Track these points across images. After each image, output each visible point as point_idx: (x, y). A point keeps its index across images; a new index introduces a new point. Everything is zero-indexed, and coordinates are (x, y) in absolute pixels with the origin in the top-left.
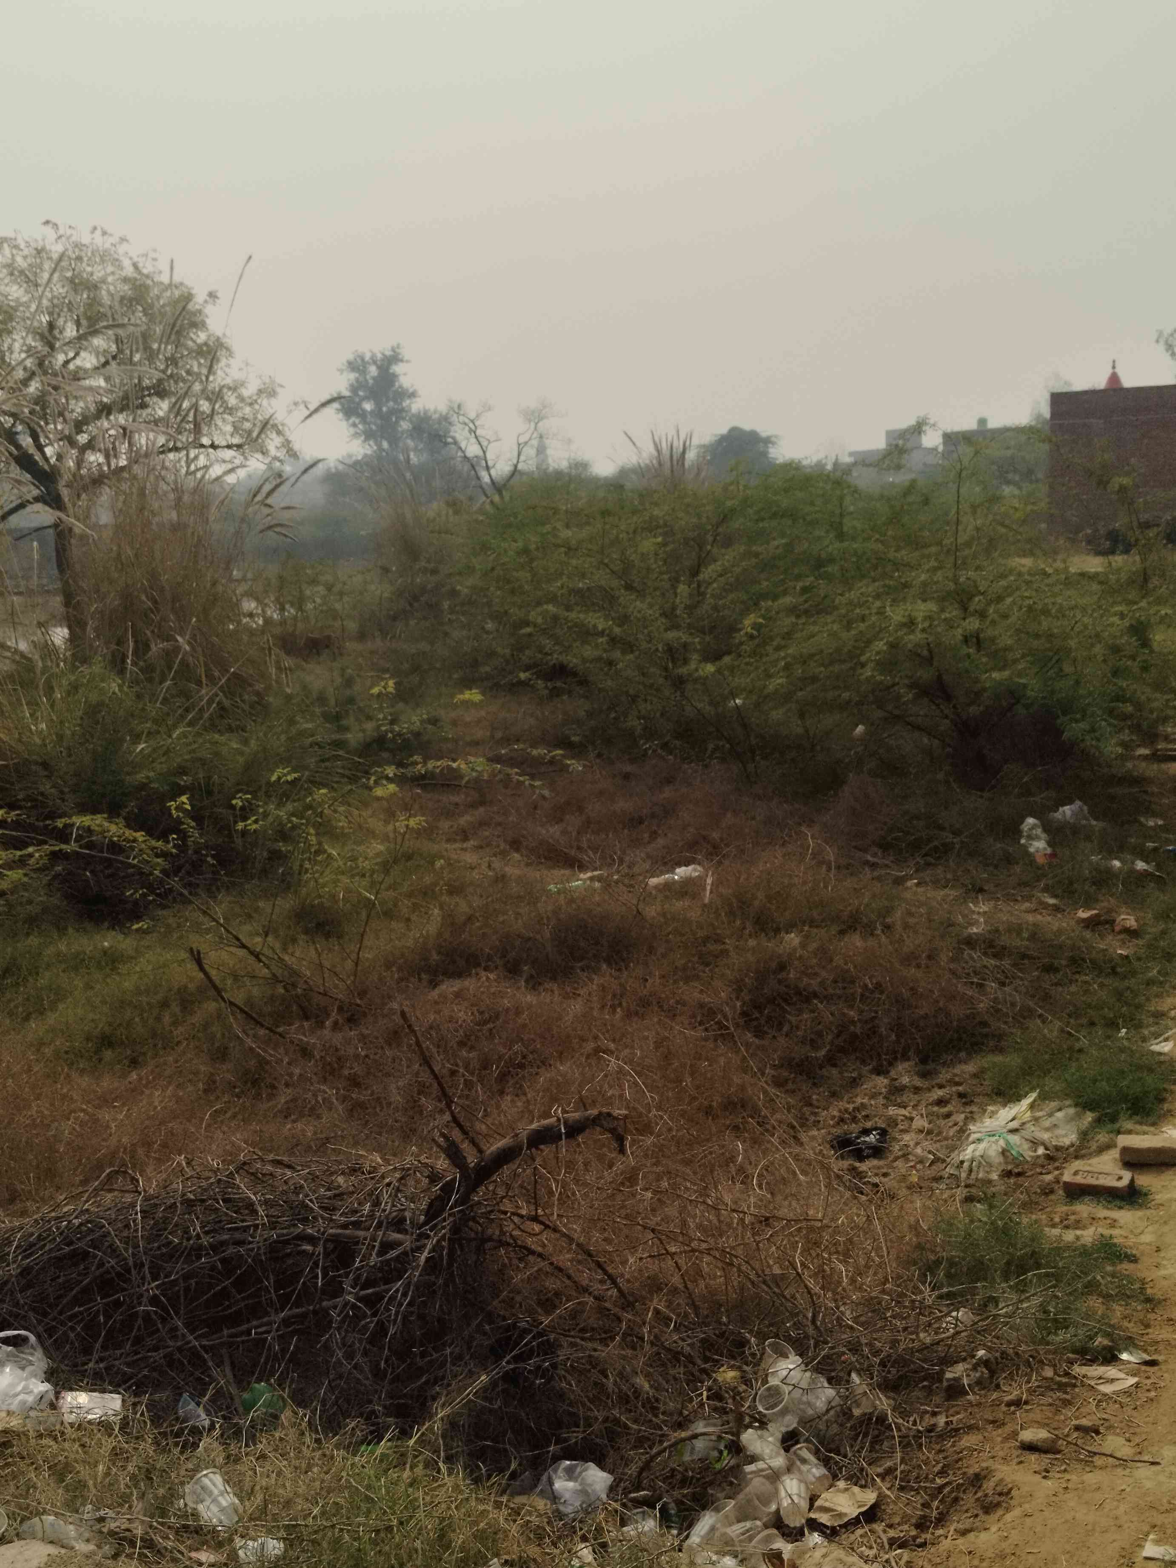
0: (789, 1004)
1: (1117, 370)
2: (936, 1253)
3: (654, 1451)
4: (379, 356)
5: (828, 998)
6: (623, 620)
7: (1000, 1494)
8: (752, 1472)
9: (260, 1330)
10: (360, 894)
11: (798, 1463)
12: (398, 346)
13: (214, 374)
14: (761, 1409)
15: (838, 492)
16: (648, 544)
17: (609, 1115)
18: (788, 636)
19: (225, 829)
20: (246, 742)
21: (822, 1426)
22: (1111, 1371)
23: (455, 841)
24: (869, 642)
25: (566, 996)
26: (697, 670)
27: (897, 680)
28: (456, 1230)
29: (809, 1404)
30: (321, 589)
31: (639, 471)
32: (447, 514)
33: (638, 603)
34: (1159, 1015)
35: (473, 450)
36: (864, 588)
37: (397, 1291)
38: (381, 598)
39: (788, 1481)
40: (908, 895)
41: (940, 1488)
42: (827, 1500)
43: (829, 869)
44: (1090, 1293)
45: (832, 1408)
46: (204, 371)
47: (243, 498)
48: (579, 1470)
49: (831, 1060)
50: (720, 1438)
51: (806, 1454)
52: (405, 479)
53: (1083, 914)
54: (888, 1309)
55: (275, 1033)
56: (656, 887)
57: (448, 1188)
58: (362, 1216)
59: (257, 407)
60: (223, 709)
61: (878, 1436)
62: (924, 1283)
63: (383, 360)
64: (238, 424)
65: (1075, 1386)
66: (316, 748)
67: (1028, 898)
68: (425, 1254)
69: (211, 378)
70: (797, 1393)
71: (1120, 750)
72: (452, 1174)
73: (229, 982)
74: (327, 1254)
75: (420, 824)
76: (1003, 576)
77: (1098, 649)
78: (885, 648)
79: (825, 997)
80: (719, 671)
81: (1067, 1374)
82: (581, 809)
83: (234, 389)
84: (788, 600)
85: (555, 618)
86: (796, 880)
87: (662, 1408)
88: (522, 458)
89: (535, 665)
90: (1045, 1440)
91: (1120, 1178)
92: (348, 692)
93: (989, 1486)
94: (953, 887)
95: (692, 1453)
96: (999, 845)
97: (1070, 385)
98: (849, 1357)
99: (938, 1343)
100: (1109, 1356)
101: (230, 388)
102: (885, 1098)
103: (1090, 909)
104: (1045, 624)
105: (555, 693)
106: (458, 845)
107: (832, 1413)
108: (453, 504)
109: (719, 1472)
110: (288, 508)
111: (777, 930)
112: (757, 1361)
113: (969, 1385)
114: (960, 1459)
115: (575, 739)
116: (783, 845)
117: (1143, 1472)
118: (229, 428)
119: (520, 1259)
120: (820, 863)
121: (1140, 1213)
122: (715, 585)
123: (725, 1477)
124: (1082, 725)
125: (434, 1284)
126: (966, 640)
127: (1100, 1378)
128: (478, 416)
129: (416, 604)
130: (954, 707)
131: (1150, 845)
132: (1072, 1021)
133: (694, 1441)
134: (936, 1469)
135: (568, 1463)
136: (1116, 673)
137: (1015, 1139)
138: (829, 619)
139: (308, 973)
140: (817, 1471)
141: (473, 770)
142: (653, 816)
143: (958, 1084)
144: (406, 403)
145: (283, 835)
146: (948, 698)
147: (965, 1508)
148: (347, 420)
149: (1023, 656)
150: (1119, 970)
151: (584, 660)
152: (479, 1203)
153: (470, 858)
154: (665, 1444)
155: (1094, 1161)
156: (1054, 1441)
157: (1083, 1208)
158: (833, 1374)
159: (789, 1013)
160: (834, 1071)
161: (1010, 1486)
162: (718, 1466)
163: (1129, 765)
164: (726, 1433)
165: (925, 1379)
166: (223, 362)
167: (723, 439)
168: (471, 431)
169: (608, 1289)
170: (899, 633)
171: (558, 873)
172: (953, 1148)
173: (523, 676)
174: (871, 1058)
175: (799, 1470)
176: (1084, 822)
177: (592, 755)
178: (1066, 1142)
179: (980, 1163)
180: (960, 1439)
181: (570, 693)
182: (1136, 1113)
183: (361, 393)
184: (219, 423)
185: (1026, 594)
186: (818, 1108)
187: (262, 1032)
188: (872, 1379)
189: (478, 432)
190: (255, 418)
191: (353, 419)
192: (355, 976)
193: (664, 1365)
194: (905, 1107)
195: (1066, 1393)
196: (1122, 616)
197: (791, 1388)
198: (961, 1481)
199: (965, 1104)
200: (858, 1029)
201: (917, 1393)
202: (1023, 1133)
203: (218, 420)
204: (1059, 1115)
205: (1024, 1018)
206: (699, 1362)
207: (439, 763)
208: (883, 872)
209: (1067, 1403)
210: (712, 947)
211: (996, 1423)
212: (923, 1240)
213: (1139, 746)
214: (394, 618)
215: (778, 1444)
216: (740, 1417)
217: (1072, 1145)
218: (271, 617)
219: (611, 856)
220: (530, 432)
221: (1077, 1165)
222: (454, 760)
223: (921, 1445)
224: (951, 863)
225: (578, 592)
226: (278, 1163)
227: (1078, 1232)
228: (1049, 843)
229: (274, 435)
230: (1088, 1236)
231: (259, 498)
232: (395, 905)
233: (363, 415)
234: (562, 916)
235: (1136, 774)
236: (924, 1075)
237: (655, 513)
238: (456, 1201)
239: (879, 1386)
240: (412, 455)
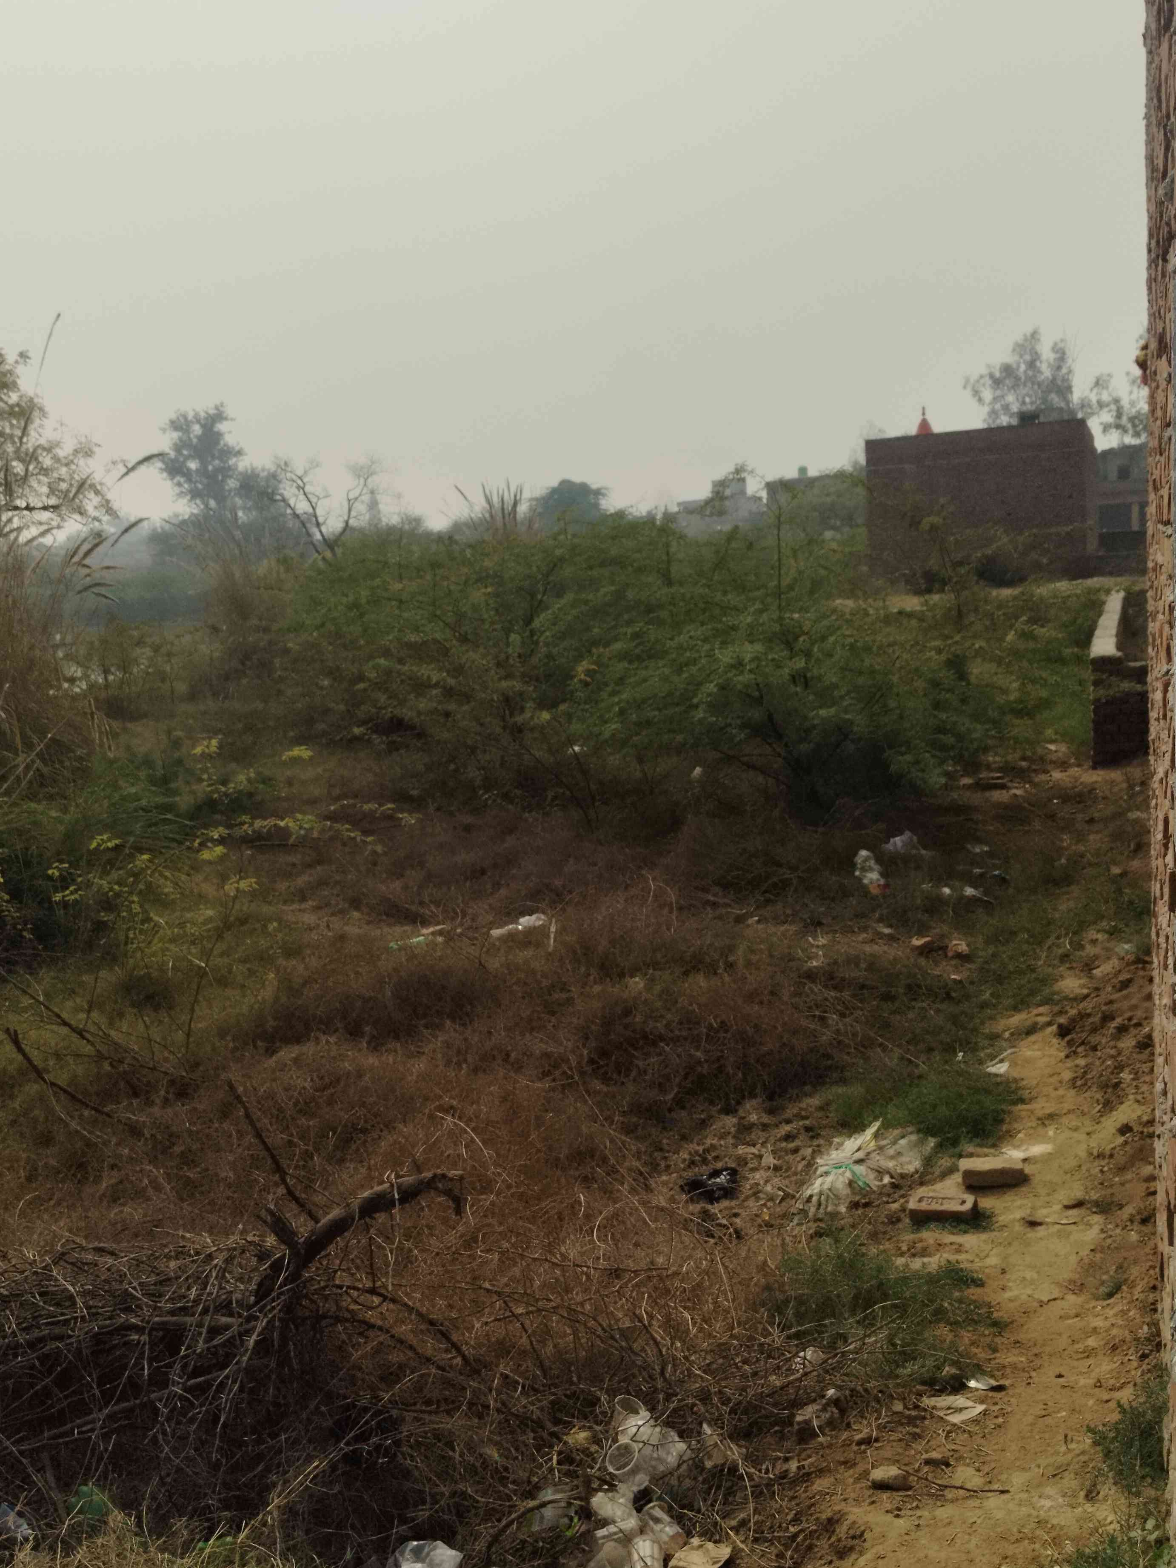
0: (636, 1049)
1: (927, 417)
2: (784, 1292)
3: (504, 1522)
4: (203, 414)
5: (675, 1040)
6: (458, 671)
7: (854, 1537)
8: (604, 1537)
9: (84, 1429)
10: (190, 961)
11: (651, 1523)
12: (222, 404)
13: (28, 435)
14: (611, 1469)
15: (664, 540)
16: (478, 595)
17: (444, 1176)
18: (621, 681)
19: (45, 901)
20: (65, 810)
21: (674, 1482)
22: (959, 1401)
23: (293, 902)
24: (700, 684)
25: (411, 1056)
26: (532, 718)
27: (729, 721)
28: (288, 1309)
29: (659, 1459)
30: (148, 651)
31: (472, 525)
32: (278, 573)
33: (471, 653)
34: (995, 1037)
35: (302, 506)
36: (693, 631)
37: (227, 1377)
38: (211, 659)
39: (641, 1543)
40: (748, 932)
41: (795, 1536)
42: (680, 1560)
43: (671, 912)
44: (938, 1321)
45: (684, 1462)
46: (18, 433)
47: (59, 559)
48: (426, 1550)
49: (679, 1103)
50: (569, 1504)
51: (658, 1513)
52: (233, 538)
53: (917, 942)
54: (737, 1355)
55: (102, 1113)
56: (500, 938)
57: (277, 1267)
58: (188, 1302)
59: (73, 467)
60: (42, 776)
61: (731, 1487)
62: (772, 1326)
63: (206, 419)
64: (54, 486)
65: (924, 1418)
66: (141, 813)
67: (864, 929)
68: (254, 1337)
69: (25, 440)
70: (648, 1450)
71: (943, 780)
72: (281, 1251)
73: (51, 1063)
74: (153, 1345)
75: (251, 886)
76: (824, 616)
77: (920, 684)
78: (715, 690)
79: (672, 1039)
80: (554, 718)
81: (916, 1407)
82: (422, 864)
83: (49, 450)
84: (618, 646)
85: (388, 672)
86: (639, 924)
87: (512, 1477)
88: (353, 514)
89: (371, 720)
90: (896, 1478)
91: (964, 1202)
92: (176, 755)
93: (842, 1530)
94: (793, 922)
95: (541, 1522)
96: (834, 878)
97: (884, 432)
98: (700, 1408)
99: (787, 1386)
100: (957, 1385)
101: (44, 449)
102: (734, 1137)
103: (923, 937)
104: (867, 662)
105: (393, 747)
106: (296, 906)
107: (684, 1467)
108: (284, 561)
109: (571, 1539)
110: (108, 568)
111: (622, 975)
112: (607, 1419)
113: (820, 1427)
114: (813, 1505)
115: (414, 793)
116: (626, 888)
117: (993, 1502)
118: (45, 490)
119: (361, 1334)
120: (661, 907)
121: (984, 1236)
122: (548, 633)
123: (578, 1544)
124: (908, 758)
125: (267, 1366)
126: (794, 679)
127: (949, 1408)
128: (306, 472)
129: (248, 663)
130: (786, 745)
131: (977, 871)
132: (911, 1048)
133: (543, 1510)
134: (789, 1517)
135: (415, 1543)
136: (937, 705)
137: (860, 1169)
138: (661, 663)
139: (136, 1048)
140: (669, 1530)
141: (301, 828)
142: (495, 866)
143: (806, 1118)
144: (232, 461)
145: (108, 904)
146: (780, 737)
147: (819, 1555)
148: (172, 479)
149: (849, 692)
150: (954, 995)
151: (419, 713)
152: (312, 1279)
153: (309, 919)
154: (513, 1516)
155: (938, 1186)
156: (905, 1478)
157: (929, 1236)
158: (685, 1427)
159: (637, 1058)
160: (684, 1114)
161: (863, 1528)
162: (569, 1534)
163: (955, 795)
164: (575, 1499)
165: (776, 1424)
166: (37, 422)
167: (554, 491)
168: (298, 487)
169: (453, 1358)
170: (730, 675)
171: (398, 930)
172: (801, 1184)
173: (357, 731)
174: (720, 1100)
175: (652, 1531)
176: (914, 852)
177: (431, 809)
178: (911, 1168)
179: (828, 1196)
180: (813, 1483)
181: (407, 747)
182: (976, 1136)
183: (185, 452)
184: (34, 484)
185: (847, 633)
186: (668, 1152)
187: (86, 1113)
188: (722, 1428)
189: (308, 489)
190: (72, 478)
191: (179, 478)
192: (187, 1047)
193: (512, 1432)
194: (754, 1145)
195: (916, 1426)
196: (939, 651)
197: (641, 1445)
198: (814, 1527)
199: (812, 1138)
200: (705, 1069)
201: (769, 1439)
202: (869, 1163)
203: (33, 482)
204: (903, 1142)
205: (866, 1048)
206: (549, 1425)
207: (266, 823)
208: (724, 911)
209: (916, 1437)
210: (557, 996)
211: (848, 1464)
212: (771, 1279)
213: (962, 776)
214: (227, 678)
215: (630, 1505)
216: (588, 1481)
217: (917, 1172)
218: (96, 682)
219: (454, 910)
220: (361, 487)
221: (922, 1191)
222: (282, 819)
223: (774, 1493)
224: (790, 899)
225: (409, 645)
226: (100, 1250)
227: (926, 1260)
228: (882, 874)
229: (91, 495)
230: (933, 1263)
231: (76, 559)
232: (230, 972)
233: (187, 475)
234: (403, 974)
235: (961, 803)
236: (771, 1112)
237: (485, 564)
238: (286, 1279)
239: (731, 1437)
240: (240, 514)
